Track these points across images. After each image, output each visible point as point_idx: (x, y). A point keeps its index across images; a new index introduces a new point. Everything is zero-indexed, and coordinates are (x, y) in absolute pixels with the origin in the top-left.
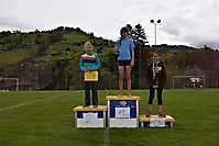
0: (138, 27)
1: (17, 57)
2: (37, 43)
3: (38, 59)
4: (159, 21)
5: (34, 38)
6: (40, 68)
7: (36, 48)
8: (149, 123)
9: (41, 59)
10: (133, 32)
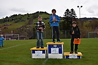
0: (72, 10)
1: (19, 25)
2: (28, 19)
3: (28, 26)
4: (82, 7)
5: (27, 17)
6: (29, 30)
7: (27, 21)
8: (68, 56)
9: (30, 26)
10: (70, 12)
